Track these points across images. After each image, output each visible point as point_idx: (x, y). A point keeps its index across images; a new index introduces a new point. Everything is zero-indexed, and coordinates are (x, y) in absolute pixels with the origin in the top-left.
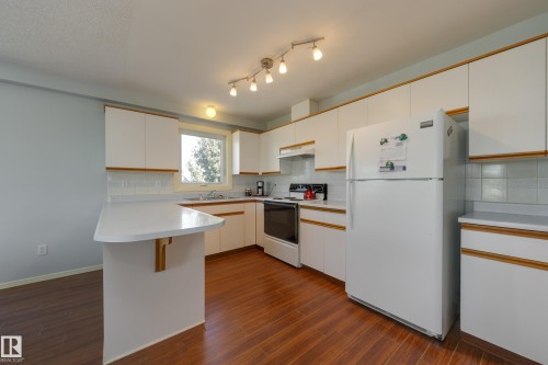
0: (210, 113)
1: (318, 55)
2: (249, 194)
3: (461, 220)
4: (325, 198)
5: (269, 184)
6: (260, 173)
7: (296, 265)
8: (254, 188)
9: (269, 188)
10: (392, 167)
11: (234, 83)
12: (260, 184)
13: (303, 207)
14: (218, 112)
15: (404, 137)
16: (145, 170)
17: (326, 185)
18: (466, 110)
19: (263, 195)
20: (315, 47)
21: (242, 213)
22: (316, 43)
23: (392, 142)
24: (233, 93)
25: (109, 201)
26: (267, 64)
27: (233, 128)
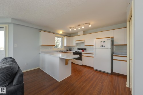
0: (61, 32)
1: (90, 26)
2: (67, 50)
3: (113, 55)
6: (70, 46)
7: (82, 65)
8: (69, 49)
10: (103, 46)
11: (70, 28)
13: (83, 53)
14: (63, 32)
15: (105, 41)
16: (49, 45)
17: (86, 49)
18: (113, 37)
19: (71, 51)
20: (90, 25)
22: (90, 24)
23: (103, 42)
24: (70, 30)
25: (40, 52)
26: (79, 25)
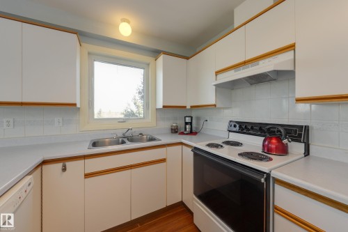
0: (125, 30)
2: (175, 131)
4: (307, 153)
5: (198, 119)
6: (188, 107)
8: (181, 124)
9: (198, 123)
12: (188, 120)
16: (22, 104)
17: (307, 128)
21: (163, 160)
27: (156, 53)
